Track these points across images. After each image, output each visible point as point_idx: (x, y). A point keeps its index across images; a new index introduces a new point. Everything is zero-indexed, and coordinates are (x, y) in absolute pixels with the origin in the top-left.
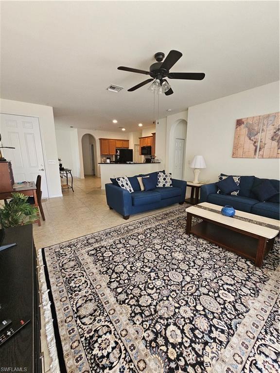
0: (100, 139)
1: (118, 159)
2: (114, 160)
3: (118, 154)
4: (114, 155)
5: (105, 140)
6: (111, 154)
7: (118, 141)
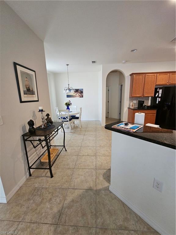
0: (132, 75)
1: (157, 103)
2: (149, 104)
3: (158, 95)
4: (150, 97)
5: (139, 75)
6: (147, 95)
7: (160, 74)
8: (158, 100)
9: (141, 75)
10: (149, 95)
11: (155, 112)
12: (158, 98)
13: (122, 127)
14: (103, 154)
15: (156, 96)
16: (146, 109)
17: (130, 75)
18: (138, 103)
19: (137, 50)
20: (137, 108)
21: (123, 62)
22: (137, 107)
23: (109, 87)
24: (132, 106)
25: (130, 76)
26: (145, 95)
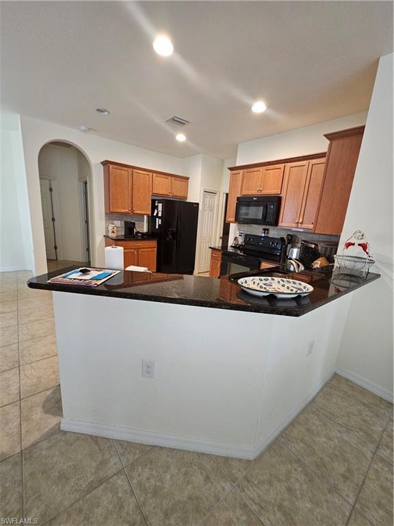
0: (106, 163)
1: (157, 227)
2: (145, 230)
3: (158, 213)
4: (145, 216)
5: (120, 167)
6: (139, 212)
7: (158, 175)
8: (159, 222)
9: (125, 169)
10: (143, 212)
11: (154, 243)
12: (157, 219)
13: (75, 279)
14: (42, 356)
15: (155, 214)
16: (140, 238)
17: (101, 163)
18: (123, 226)
19: (109, 112)
20: (123, 238)
21: (83, 128)
22: (123, 234)
23: (53, 182)
24: (113, 232)
25: (102, 166)
26: (136, 212)
